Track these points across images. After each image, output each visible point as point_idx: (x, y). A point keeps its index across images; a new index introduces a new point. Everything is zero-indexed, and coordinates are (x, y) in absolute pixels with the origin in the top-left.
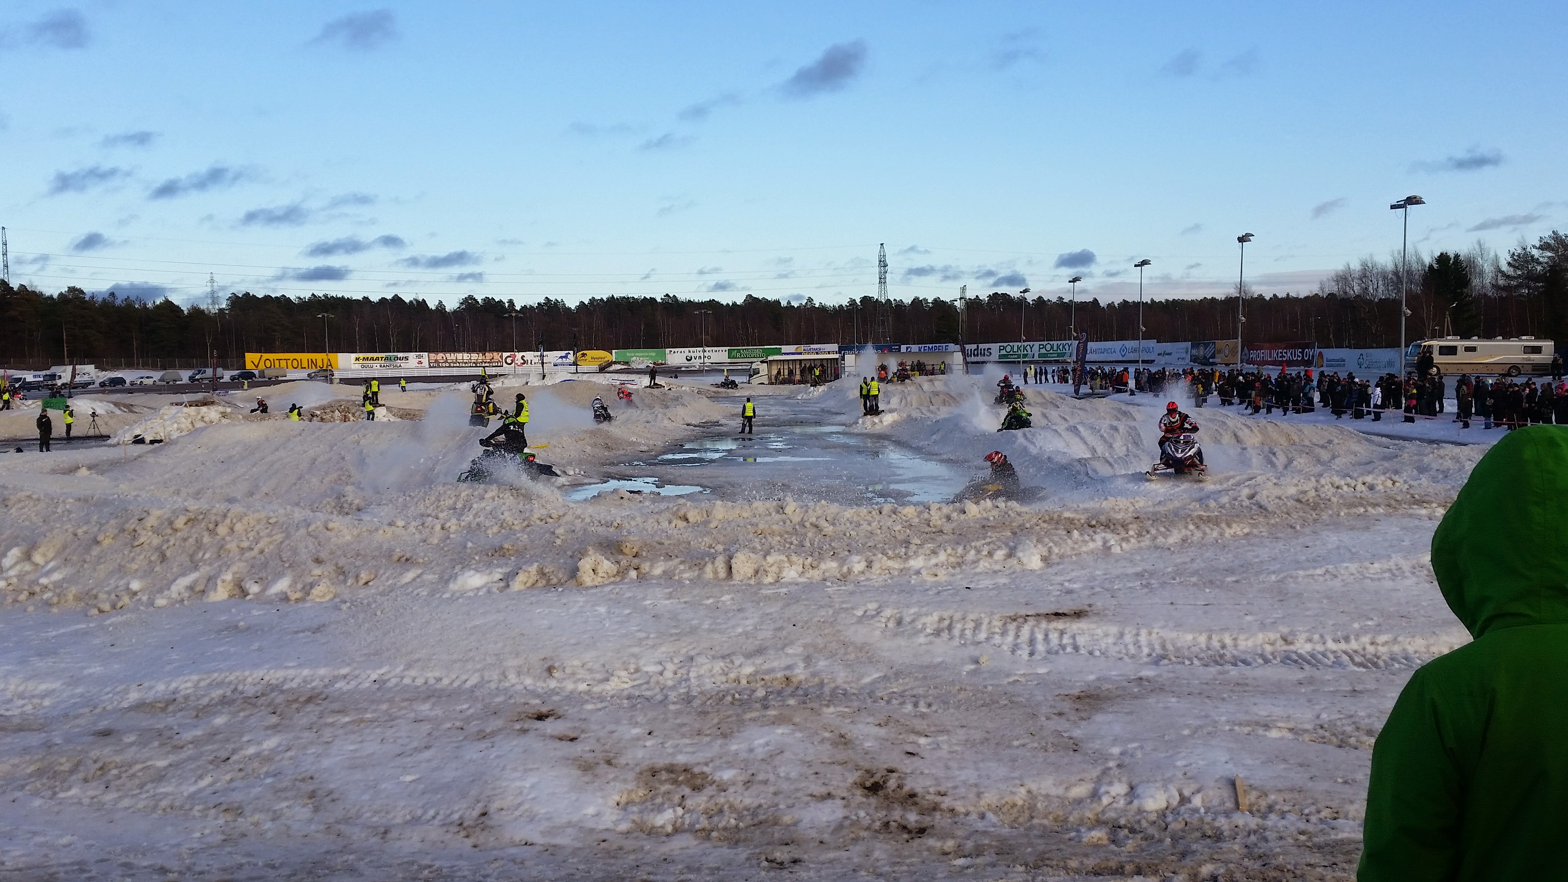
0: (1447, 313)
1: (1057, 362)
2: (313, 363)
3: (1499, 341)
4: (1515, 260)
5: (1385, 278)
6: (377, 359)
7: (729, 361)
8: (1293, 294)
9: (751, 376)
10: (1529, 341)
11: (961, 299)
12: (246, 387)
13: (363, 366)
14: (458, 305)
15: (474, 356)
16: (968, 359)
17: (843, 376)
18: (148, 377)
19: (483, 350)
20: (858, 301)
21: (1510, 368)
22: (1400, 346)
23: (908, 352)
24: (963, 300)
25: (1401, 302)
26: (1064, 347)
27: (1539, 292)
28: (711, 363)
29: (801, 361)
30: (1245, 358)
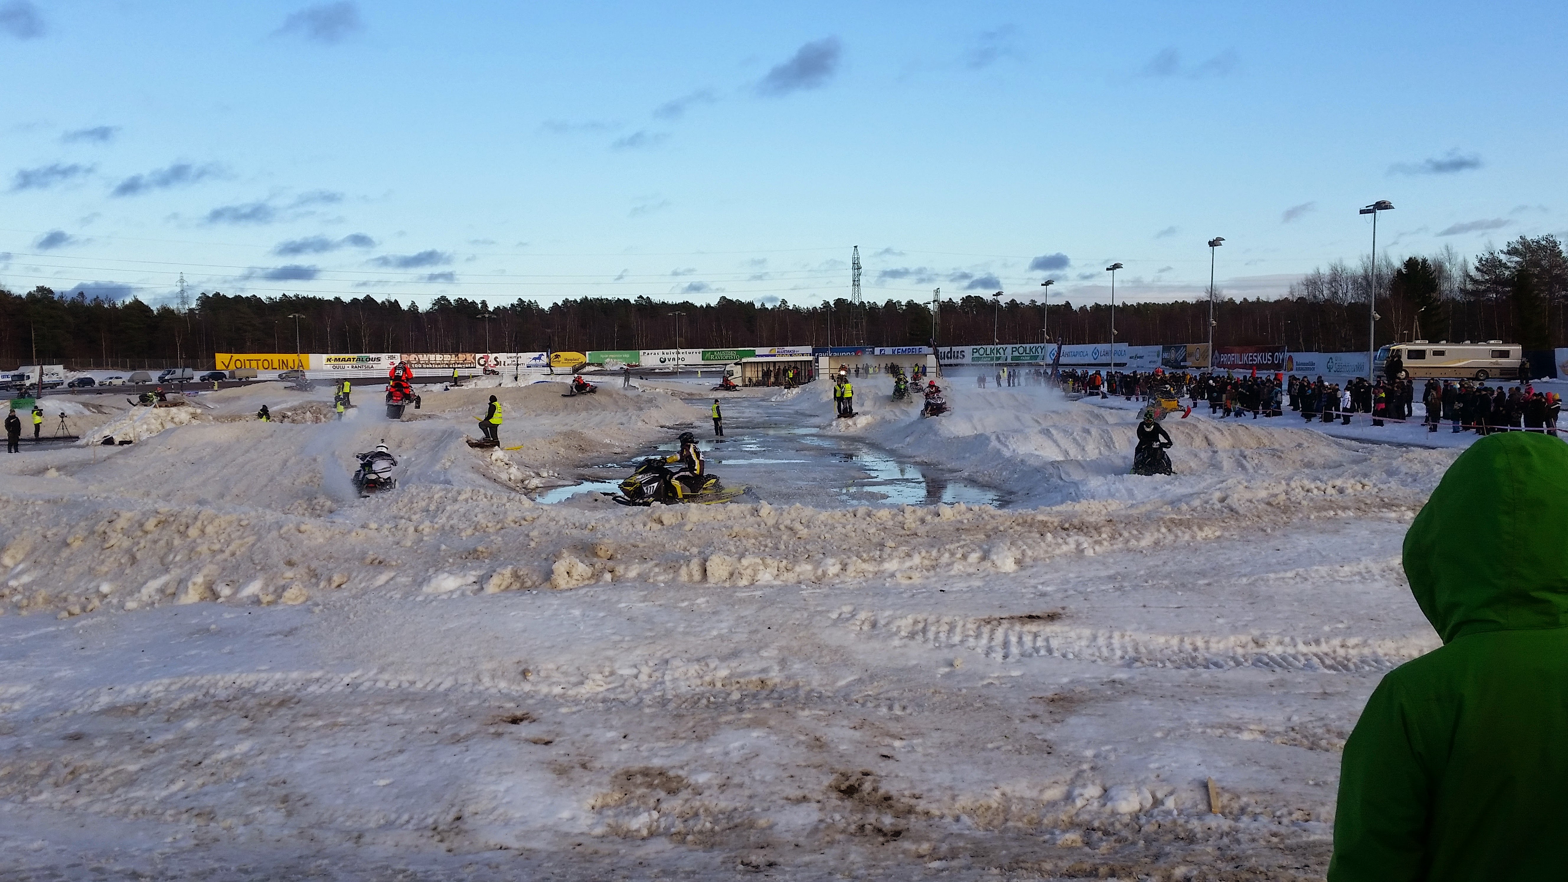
0: (1416, 317)
1: (1029, 365)
2: (284, 364)
3: (1467, 345)
4: (1483, 265)
5: (1354, 282)
6: (349, 360)
7: (703, 362)
8: (1263, 298)
10: (1496, 345)
11: (934, 301)
12: (216, 388)
13: (335, 367)
14: (430, 306)
15: (447, 357)
16: (942, 362)
17: (817, 378)
18: (117, 378)
19: (455, 351)
20: (832, 303)
21: (1478, 372)
22: (1369, 350)
23: (882, 355)
24: (936, 303)
25: (1371, 306)
26: (1036, 350)
27: (1507, 297)
28: (686, 365)
29: (775, 363)
30: (1216, 362)
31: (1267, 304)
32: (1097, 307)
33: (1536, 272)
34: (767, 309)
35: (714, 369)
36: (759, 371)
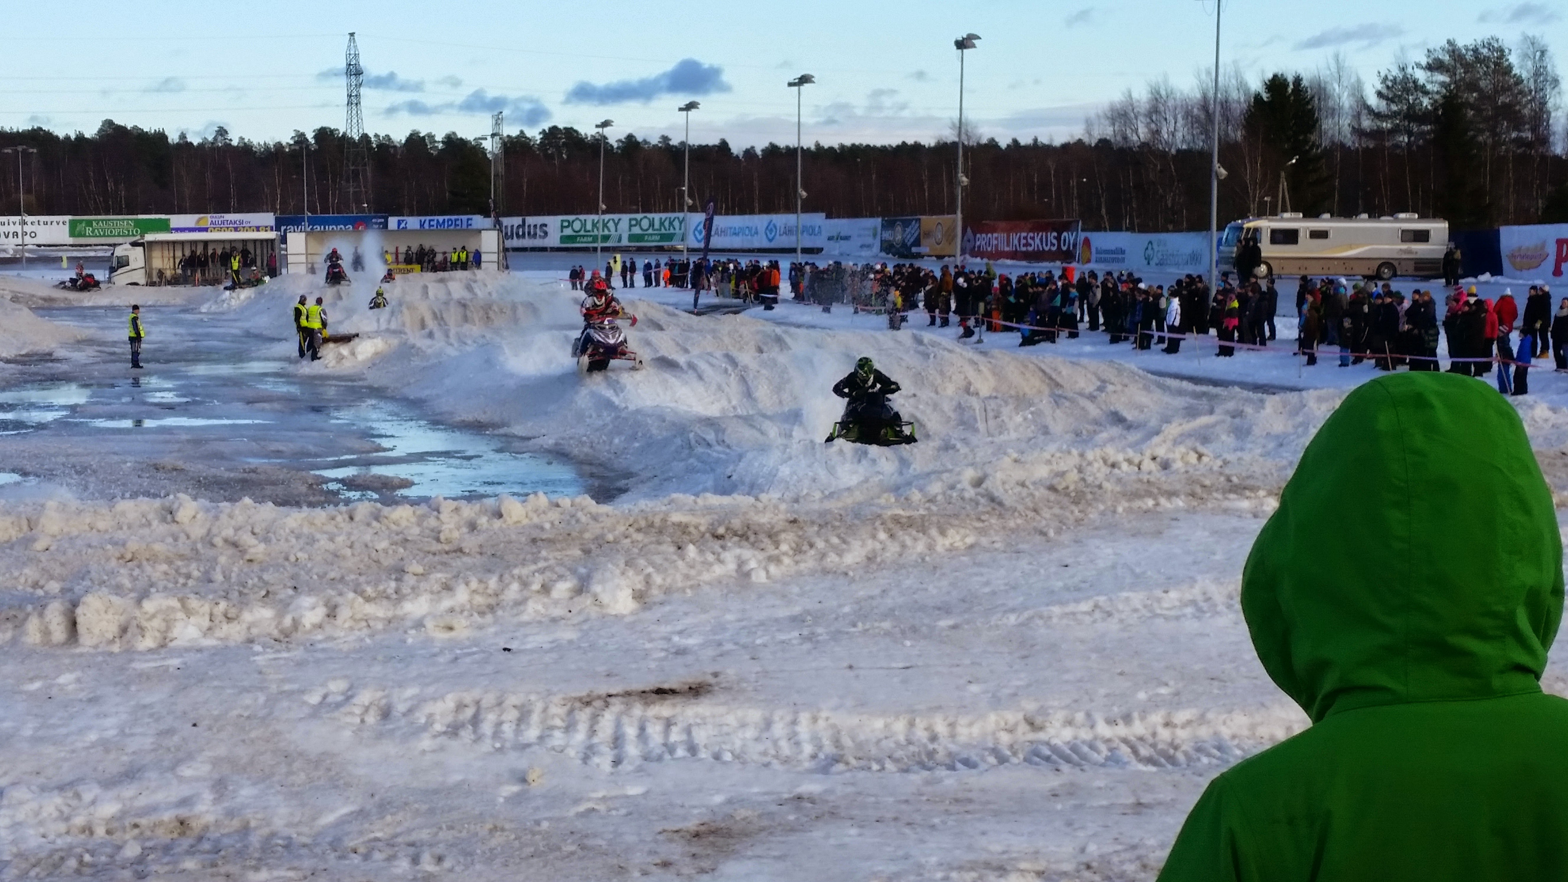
0: (1283, 174)
1: (660, 249)
3: (1363, 221)
4: (1388, 87)
5: (1188, 114)
7: (71, 241)
8: (1044, 140)
9: (113, 270)
10: (1409, 221)
11: (493, 135)
16: (509, 244)
17: (284, 271)
20: (310, 136)
21: (1381, 266)
22: (1208, 228)
23: (402, 230)
24: (497, 138)
25: (1211, 155)
26: (671, 223)
27: (1425, 140)
28: (39, 246)
29: (206, 243)
30: (969, 246)
31: (1048, 150)
32: (773, 151)
33: (1472, 100)
34: (191, 144)
35: (92, 254)
36: (174, 258)
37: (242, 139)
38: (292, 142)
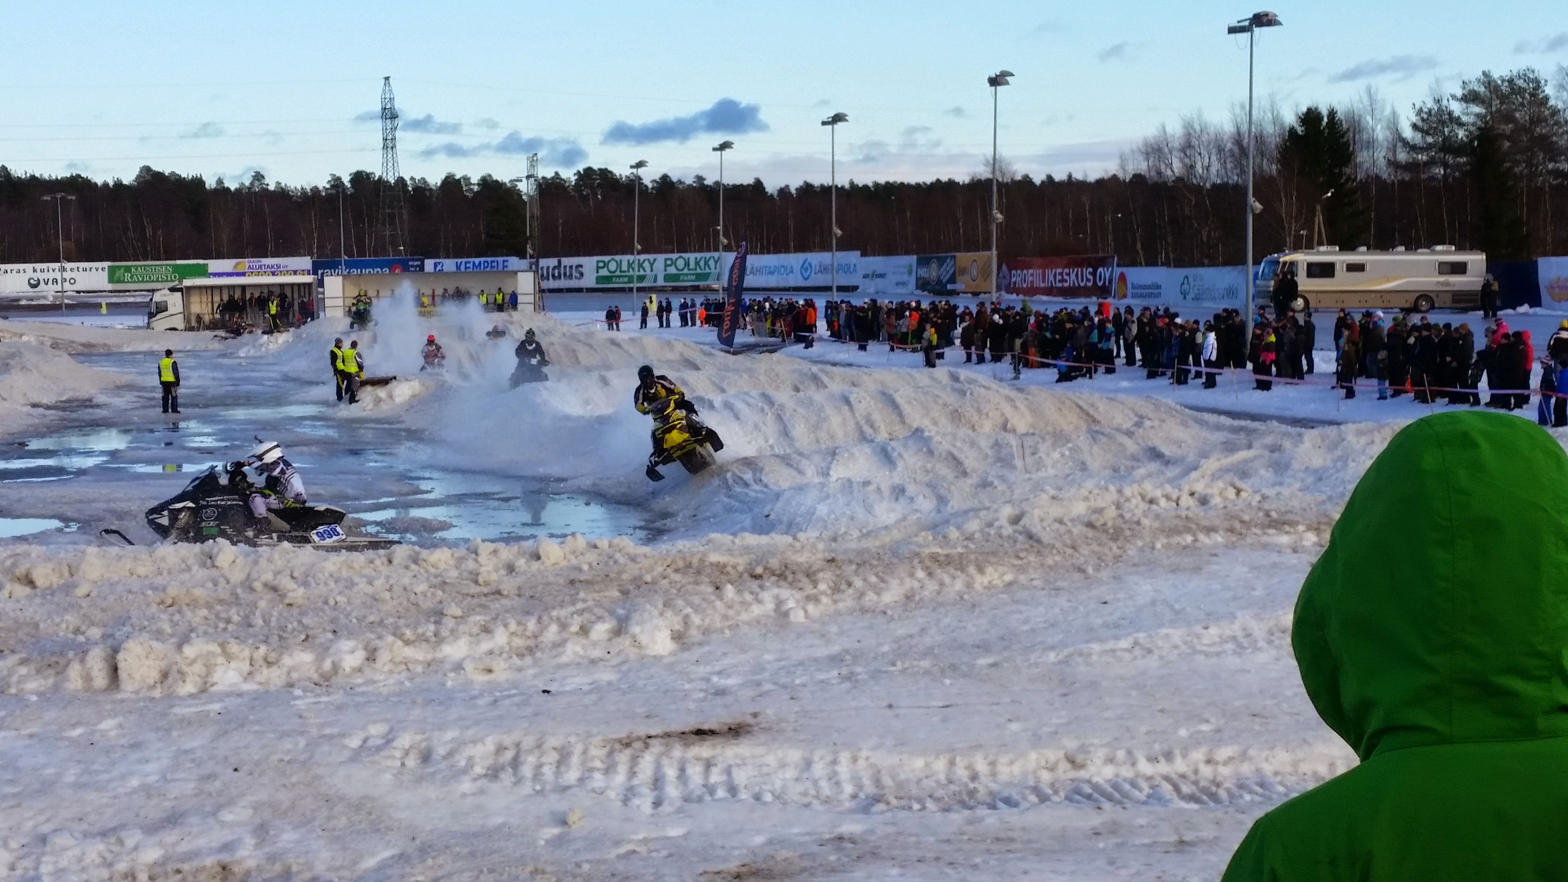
0: (1318, 208)
1: (696, 289)
3: (1400, 253)
4: (1423, 120)
5: (1220, 150)
7: (110, 287)
8: (1078, 176)
9: (151, 315)
10: (1447, 254)
11: (528, 177)
16: (545, 285)
20: (346, 180)
21: (1418, 298)
22: (1244, 262)
23: (439, 273)
24: (532, 180)
25: (1246, 188)
26: (707, 263)
27: (1461, 172)
28: (78, 292)
29: (243, 288)
30: (1005, 282)
31: (1082, 185)
32: (807, 189)
33: (1508, 132)
34: (228, 189)
35: (131, 300)
36: (212, 302)
37: (278, 183)
38: (328, 186)
